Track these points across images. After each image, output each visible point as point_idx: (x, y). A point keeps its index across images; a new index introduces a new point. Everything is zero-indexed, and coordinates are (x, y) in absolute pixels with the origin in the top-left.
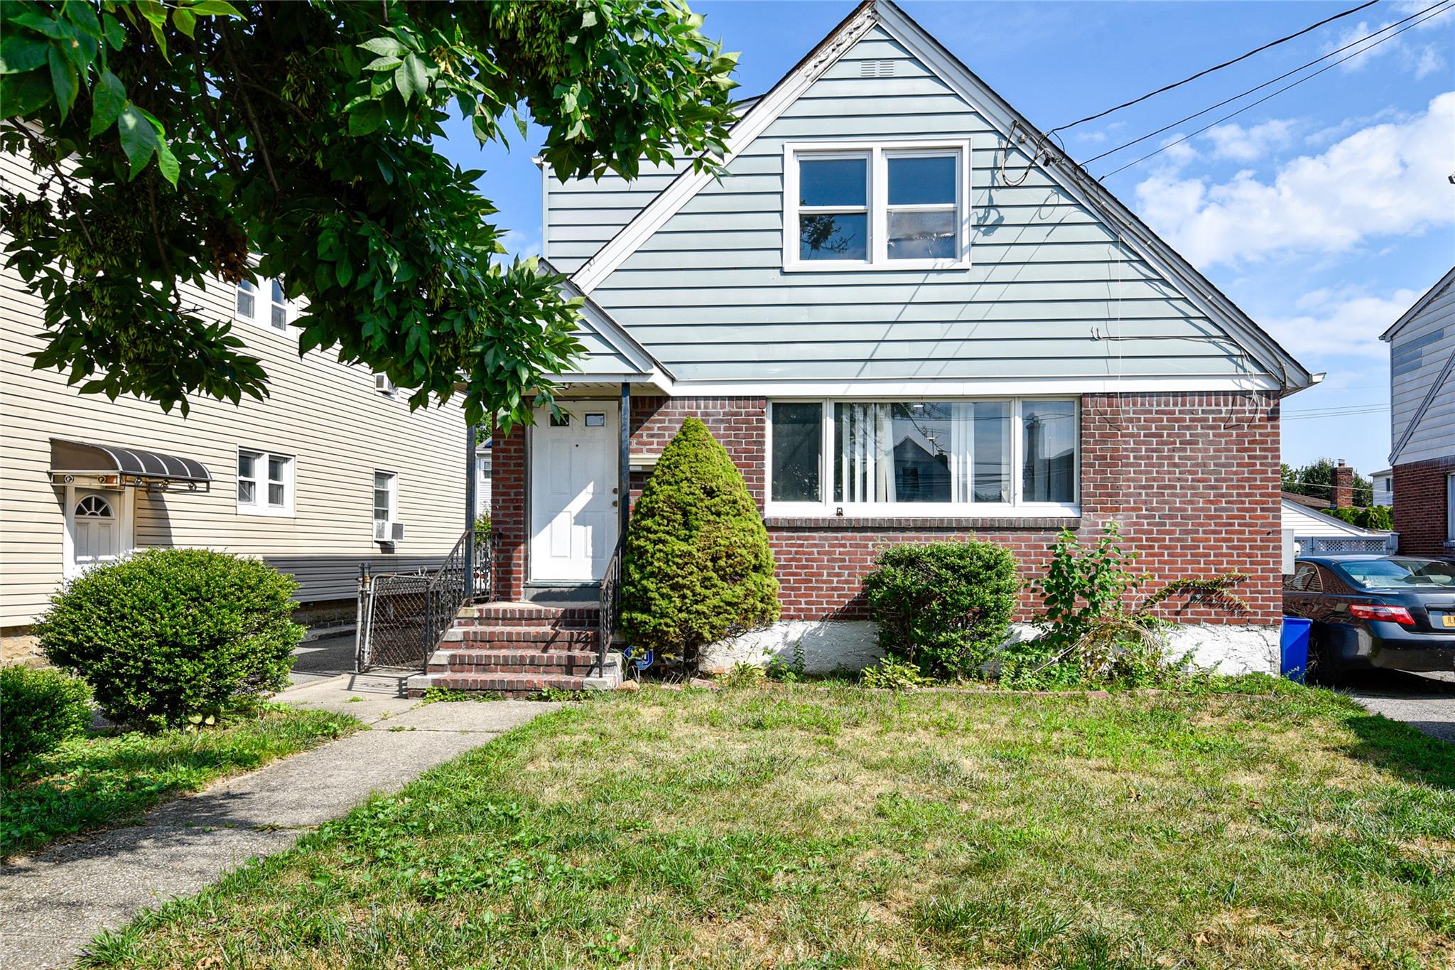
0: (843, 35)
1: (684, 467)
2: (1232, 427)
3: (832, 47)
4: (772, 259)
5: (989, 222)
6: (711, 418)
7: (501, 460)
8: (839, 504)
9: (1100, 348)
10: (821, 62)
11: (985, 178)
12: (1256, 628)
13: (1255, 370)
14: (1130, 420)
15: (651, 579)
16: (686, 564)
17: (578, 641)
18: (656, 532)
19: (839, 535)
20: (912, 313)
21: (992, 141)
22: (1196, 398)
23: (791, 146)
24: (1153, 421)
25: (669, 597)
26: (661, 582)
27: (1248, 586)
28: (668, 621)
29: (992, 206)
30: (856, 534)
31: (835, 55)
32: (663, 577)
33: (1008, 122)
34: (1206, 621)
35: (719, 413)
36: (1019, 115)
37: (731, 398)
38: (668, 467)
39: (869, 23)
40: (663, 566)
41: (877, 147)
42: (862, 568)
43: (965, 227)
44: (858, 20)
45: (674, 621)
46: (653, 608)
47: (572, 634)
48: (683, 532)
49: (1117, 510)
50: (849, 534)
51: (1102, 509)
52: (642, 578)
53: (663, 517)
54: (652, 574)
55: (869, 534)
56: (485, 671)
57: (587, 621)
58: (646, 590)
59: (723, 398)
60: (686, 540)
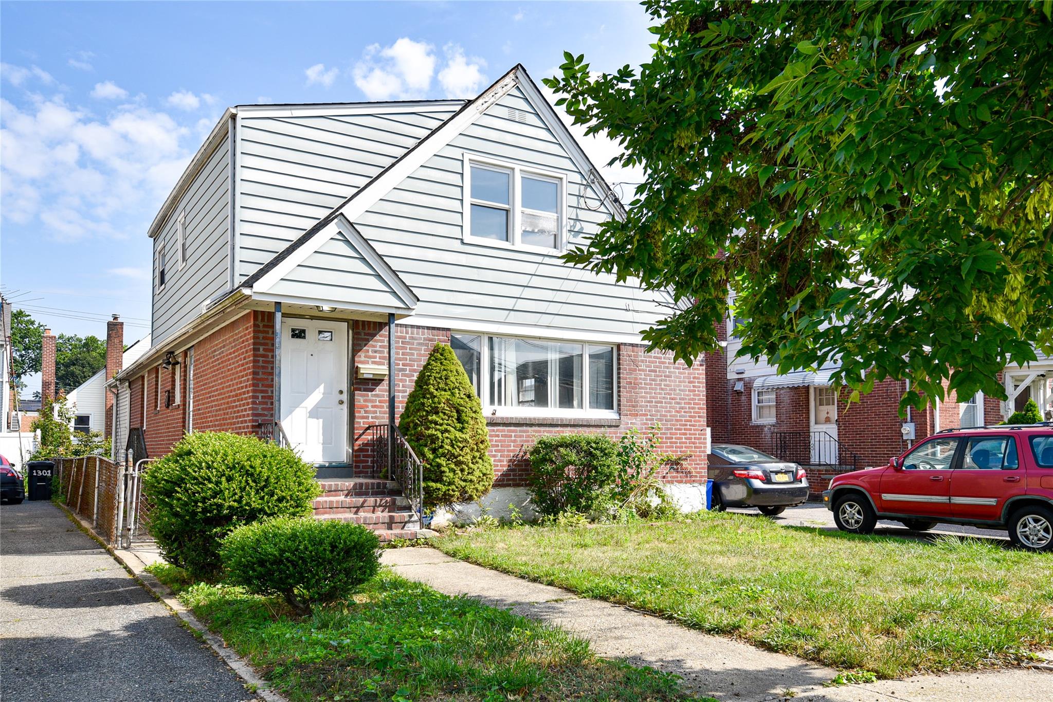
0: (498, 87)
1: (452, 379)
2: (685, 369)
3: (493, 94)
4: (456, 232)
5: (576, 230)
6: (416, 342)
7: (261, 364)
8: (493, 407)
9: (629, 316)
10: (485, 102)
11: (573, 201)
12: (696, 484)
14: (642, 361)
15: (442, 458)
16: (464, 447)
17: (380, 506)
18: (441, 425)
19: (495, 429)
20: (536, 282)
21: (577, 178)
23: (468, 156)
24: (653, 362)
25: (454, 471)
26: (448, 460)
27: (693, 460)
28: (454, 487)
29: (577, 220)
30: (505, 428)
31: (493, 99)
32: (451, 456)
33: (587, 169)
34: (676, 481)
35: (420, 339)
36: (593, 166)
37: (428, 328)
38: (441, 378)
39: (513, 83)
40: (450, 448)
41: (518, 168)
42: (508, 451)
43: (564, 230)
44: (507, 80)
45: (457, 487)
46: (445, 479)
47: (376, 500)
48: (458, 425)
49: (637, 415)
50: (501, 428)
51: (631, 415)
52: (435, 458)
53: (444, 414)
54: (444, 455)
55: (512, 428)
57: (370, 491)
58: (439, 466)
59: (423, 327)
60: (461, 430)
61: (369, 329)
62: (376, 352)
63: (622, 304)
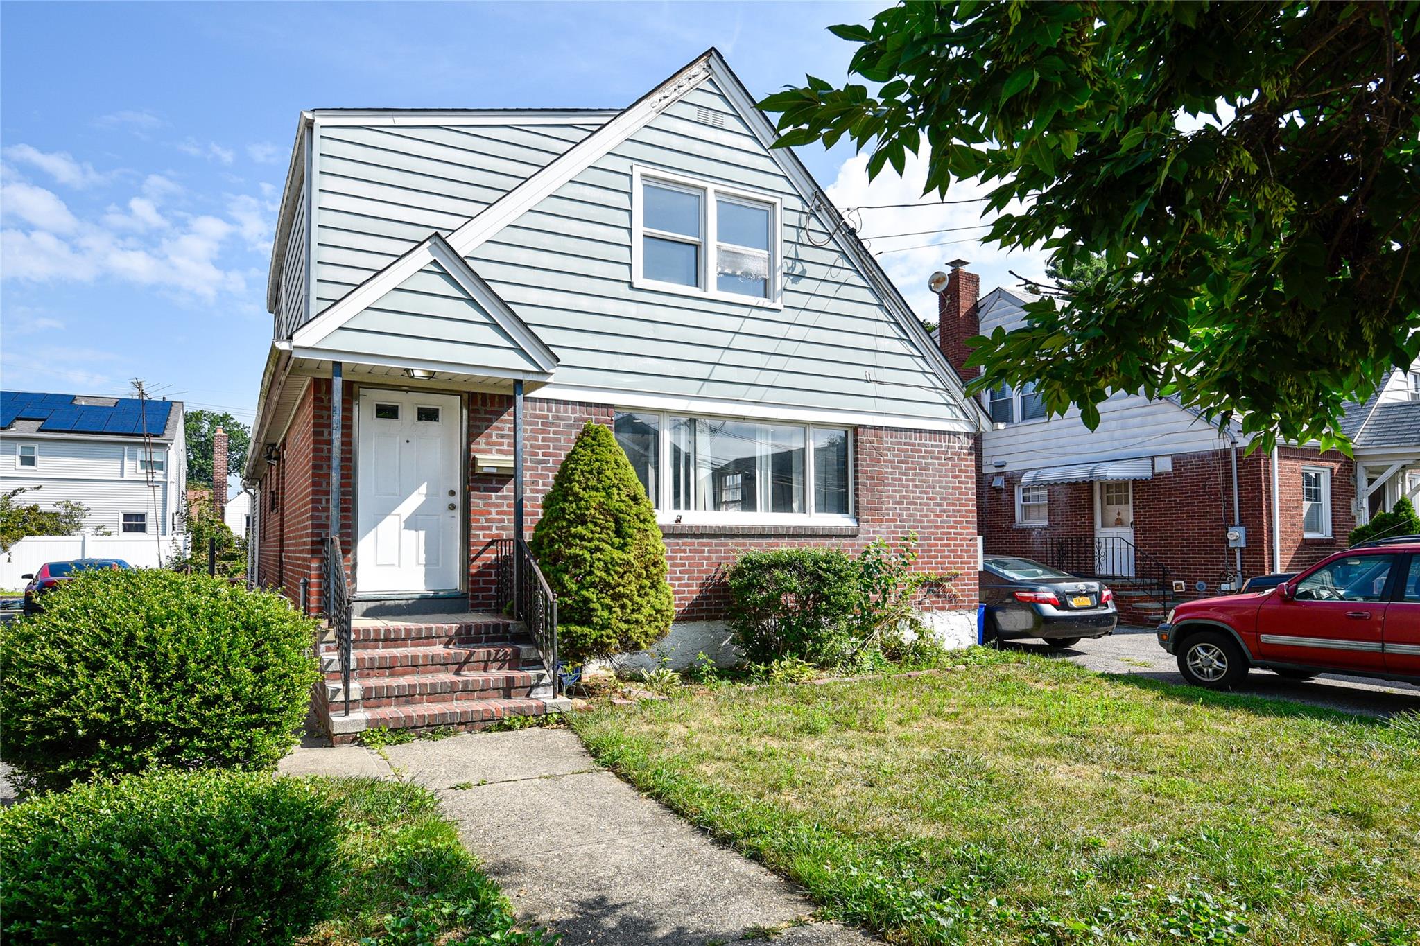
0: (682, 78)
1: (609, 473)
2: (948, 459)
3: (674, 87)
4: (622, 272)
5: (796, 272)
6: (562, 423)
8: (678, 512)
9: (870, 389)
10: (665, 97)
11: (792, 234)
12: (963, 612)
13: (962, 417)
14: (889, 449)
15: (592, 590)
16: (625, 572)
17: (496, 660)
18: (590, 540)
19: (680, 541)
20: (740, 342)
21: (796, 204)
22: (928, 435)
23: (638, 170)
24: (903, 450)
25: (610, 608)
26: (601, 592)
27: (960, 580)
28: (609, 632)
29: (797, 259)
30: (694, 540)
31: (675, 95)
32: (604, 586)
33: (810, 191)
34: (937, 608)
35: (570, 418)
36: (819, 188)
37: (581, 404)
38: (591, 472)
39: (704, 74)
40: (603, 574)
41: (711, 188)
42: (699, 572)
43: (778, 274)
44: (696, 69)
45: (615, 632)
46: (595, 620)
47: (489, 652)
48: (617, 541)
49: (882, 521)
50: (689, 540)
51: (873, 520)
52: (580, 589)
53: (596, 524)
54: (593, 585)
55: (705, 540)
56: (407, 703)
57: (484, 636)
58: (586, 601)
59: (574, 403)
60: (621, 548)
61: (493, 404)
62: (502, 436)
63: (860, 372)
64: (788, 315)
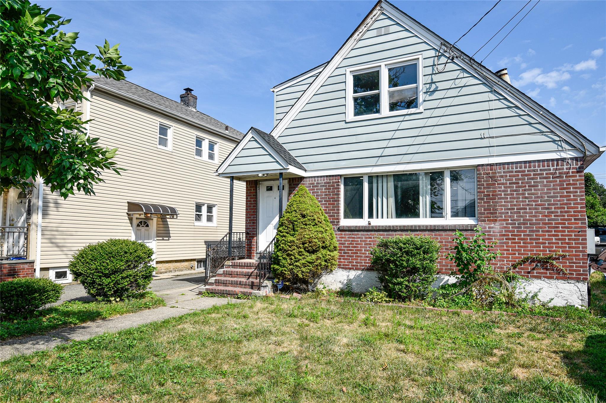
0: (369, 20)
2: (557, 177)
3: (364, 26)
4: (341, 117)
5: (431, 90)
6: (319, 185)
7: (249, 205)
8: (371, 220)
9: (485, 142)
10: (360, 33)
11: (429, 70)
12: (573, 282)
14: (502, 176)
16: (292, 245)
18: (283, 232)
19: (369, 233)
20: (398, 134)
21: (432, 53)
22: (537, 164)
23: (349, 70)
24: (514, 176)
25: (286, 259)
27: (568, 259)
28: (285, 269)
31: (366, 28)
32: (284, 251)
33: (439, 43)
34: (544, 277)
35: (322, 183)
36: (443, 40)
37: (327, 176)
39: (379, 12)
40: (284, 246)
41: (383, 64)
43: (421, 93)
44: (375, 12)
45: (288, 269)
46: (280, 263)
48: (292, 232)
49: (496, 220)
50: (373, 233)
51: (488, 220)
53: (286, 226)
55: (381, 233)
59: (324, 176)
60: (293, 236)
61: (295, 182)
63: (477, 134)
64: (428, 114)
